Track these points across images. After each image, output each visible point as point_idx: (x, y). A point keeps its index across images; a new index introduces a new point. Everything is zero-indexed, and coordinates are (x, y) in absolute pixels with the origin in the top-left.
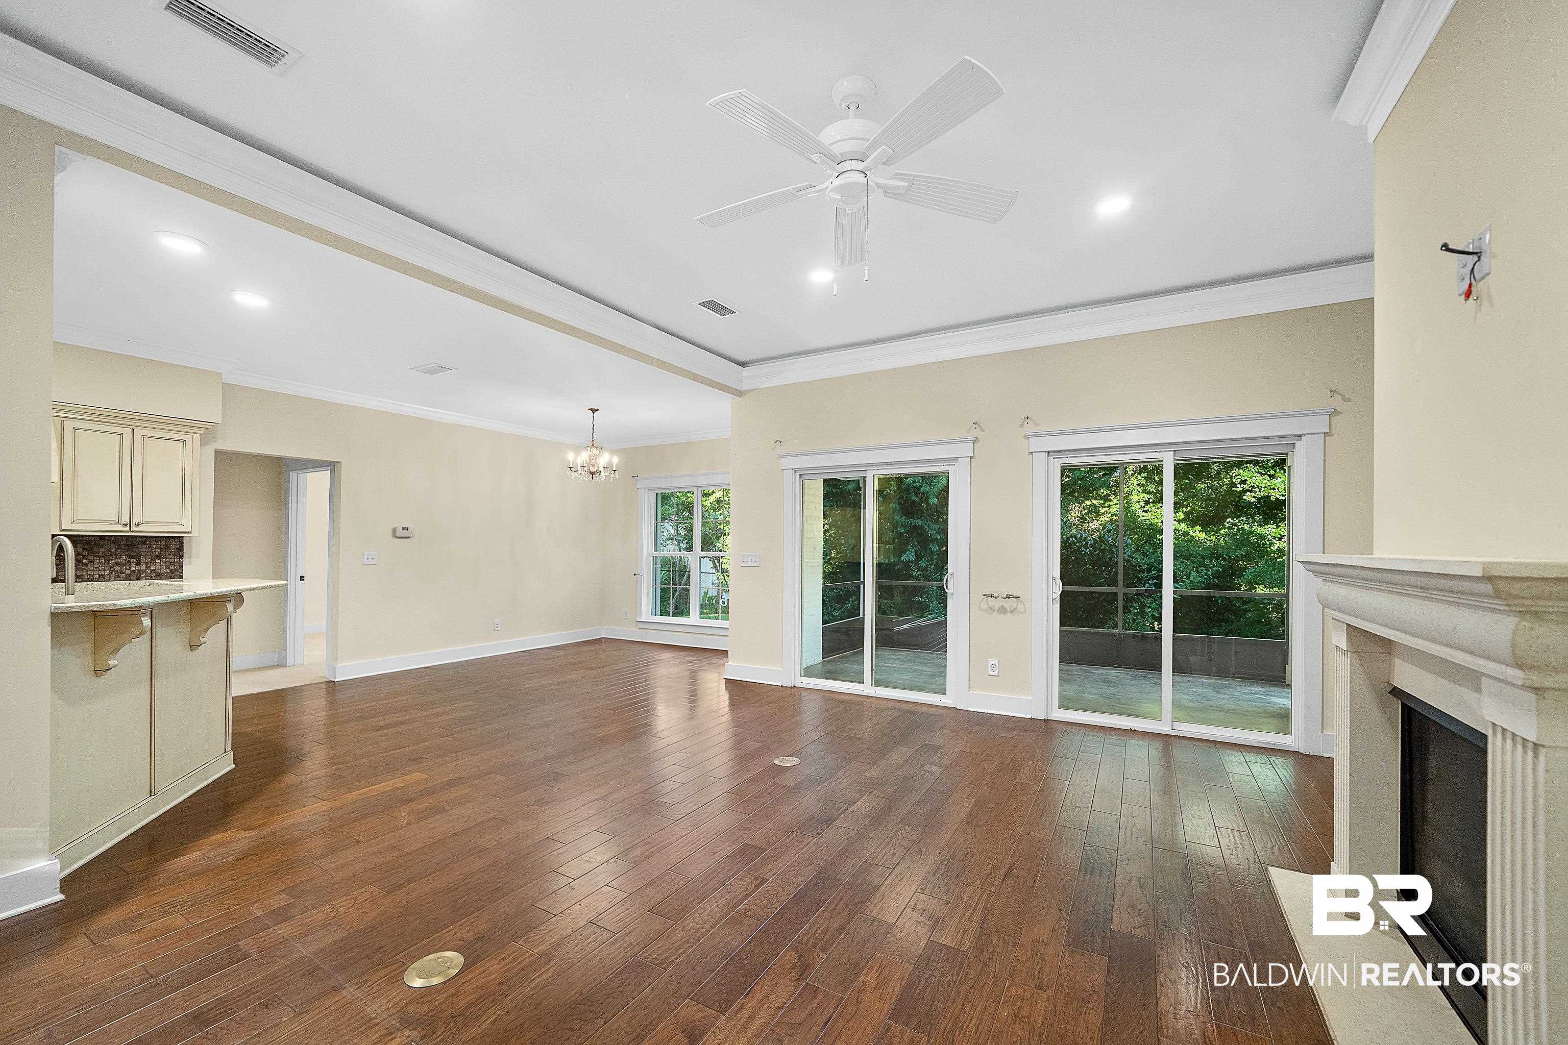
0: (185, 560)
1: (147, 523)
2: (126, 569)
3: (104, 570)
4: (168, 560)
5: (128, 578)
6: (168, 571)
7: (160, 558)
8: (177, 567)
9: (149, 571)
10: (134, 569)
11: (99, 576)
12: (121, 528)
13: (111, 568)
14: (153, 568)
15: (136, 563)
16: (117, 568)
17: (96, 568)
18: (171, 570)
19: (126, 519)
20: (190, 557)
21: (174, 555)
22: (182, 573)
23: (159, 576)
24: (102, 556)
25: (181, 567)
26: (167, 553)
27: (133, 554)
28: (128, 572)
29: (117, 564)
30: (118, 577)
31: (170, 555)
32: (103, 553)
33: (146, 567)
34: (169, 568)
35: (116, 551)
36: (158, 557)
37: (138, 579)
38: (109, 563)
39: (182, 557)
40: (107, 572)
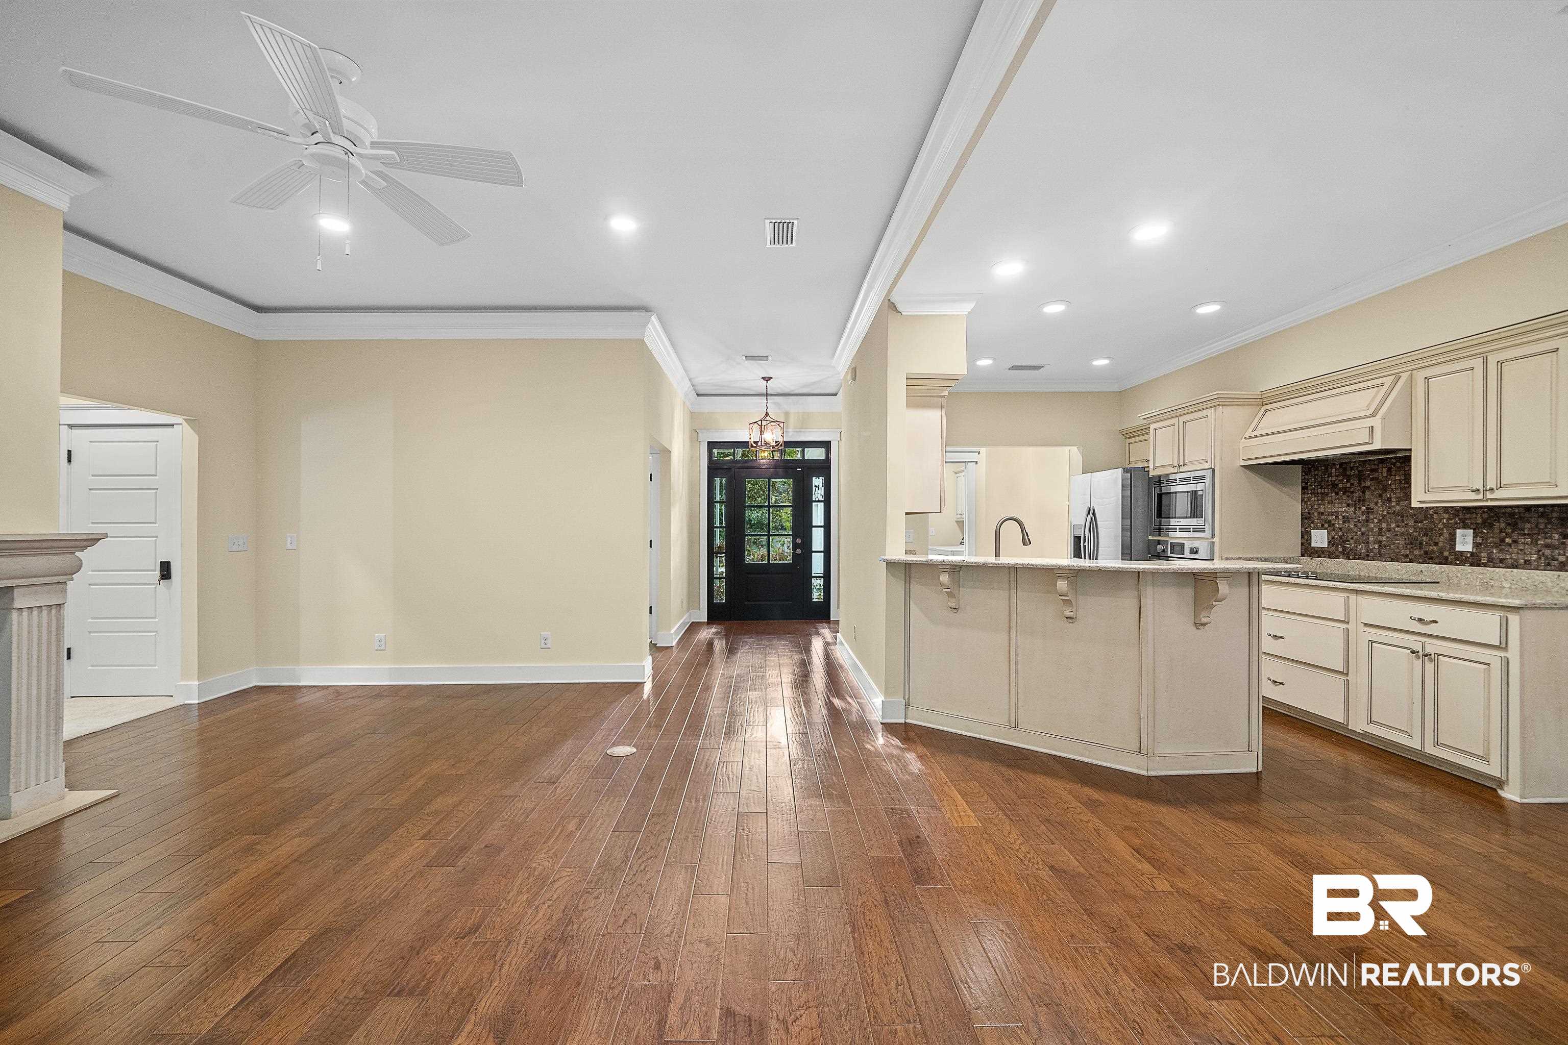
2: (1560, 554)
3: (1531, 554)
5: (1562, 568)
11: (1526, 561)
13: (1539, 551)
16: (1547, 552)
17: (1521, 550)
24: (1529, 535)
28: (1562, 559)
29: (1547, 546)
30: (1549, 564)
32: (1530, 529)
35: (1546, 526)
38: (1537, 544)
40: (1534, 557)
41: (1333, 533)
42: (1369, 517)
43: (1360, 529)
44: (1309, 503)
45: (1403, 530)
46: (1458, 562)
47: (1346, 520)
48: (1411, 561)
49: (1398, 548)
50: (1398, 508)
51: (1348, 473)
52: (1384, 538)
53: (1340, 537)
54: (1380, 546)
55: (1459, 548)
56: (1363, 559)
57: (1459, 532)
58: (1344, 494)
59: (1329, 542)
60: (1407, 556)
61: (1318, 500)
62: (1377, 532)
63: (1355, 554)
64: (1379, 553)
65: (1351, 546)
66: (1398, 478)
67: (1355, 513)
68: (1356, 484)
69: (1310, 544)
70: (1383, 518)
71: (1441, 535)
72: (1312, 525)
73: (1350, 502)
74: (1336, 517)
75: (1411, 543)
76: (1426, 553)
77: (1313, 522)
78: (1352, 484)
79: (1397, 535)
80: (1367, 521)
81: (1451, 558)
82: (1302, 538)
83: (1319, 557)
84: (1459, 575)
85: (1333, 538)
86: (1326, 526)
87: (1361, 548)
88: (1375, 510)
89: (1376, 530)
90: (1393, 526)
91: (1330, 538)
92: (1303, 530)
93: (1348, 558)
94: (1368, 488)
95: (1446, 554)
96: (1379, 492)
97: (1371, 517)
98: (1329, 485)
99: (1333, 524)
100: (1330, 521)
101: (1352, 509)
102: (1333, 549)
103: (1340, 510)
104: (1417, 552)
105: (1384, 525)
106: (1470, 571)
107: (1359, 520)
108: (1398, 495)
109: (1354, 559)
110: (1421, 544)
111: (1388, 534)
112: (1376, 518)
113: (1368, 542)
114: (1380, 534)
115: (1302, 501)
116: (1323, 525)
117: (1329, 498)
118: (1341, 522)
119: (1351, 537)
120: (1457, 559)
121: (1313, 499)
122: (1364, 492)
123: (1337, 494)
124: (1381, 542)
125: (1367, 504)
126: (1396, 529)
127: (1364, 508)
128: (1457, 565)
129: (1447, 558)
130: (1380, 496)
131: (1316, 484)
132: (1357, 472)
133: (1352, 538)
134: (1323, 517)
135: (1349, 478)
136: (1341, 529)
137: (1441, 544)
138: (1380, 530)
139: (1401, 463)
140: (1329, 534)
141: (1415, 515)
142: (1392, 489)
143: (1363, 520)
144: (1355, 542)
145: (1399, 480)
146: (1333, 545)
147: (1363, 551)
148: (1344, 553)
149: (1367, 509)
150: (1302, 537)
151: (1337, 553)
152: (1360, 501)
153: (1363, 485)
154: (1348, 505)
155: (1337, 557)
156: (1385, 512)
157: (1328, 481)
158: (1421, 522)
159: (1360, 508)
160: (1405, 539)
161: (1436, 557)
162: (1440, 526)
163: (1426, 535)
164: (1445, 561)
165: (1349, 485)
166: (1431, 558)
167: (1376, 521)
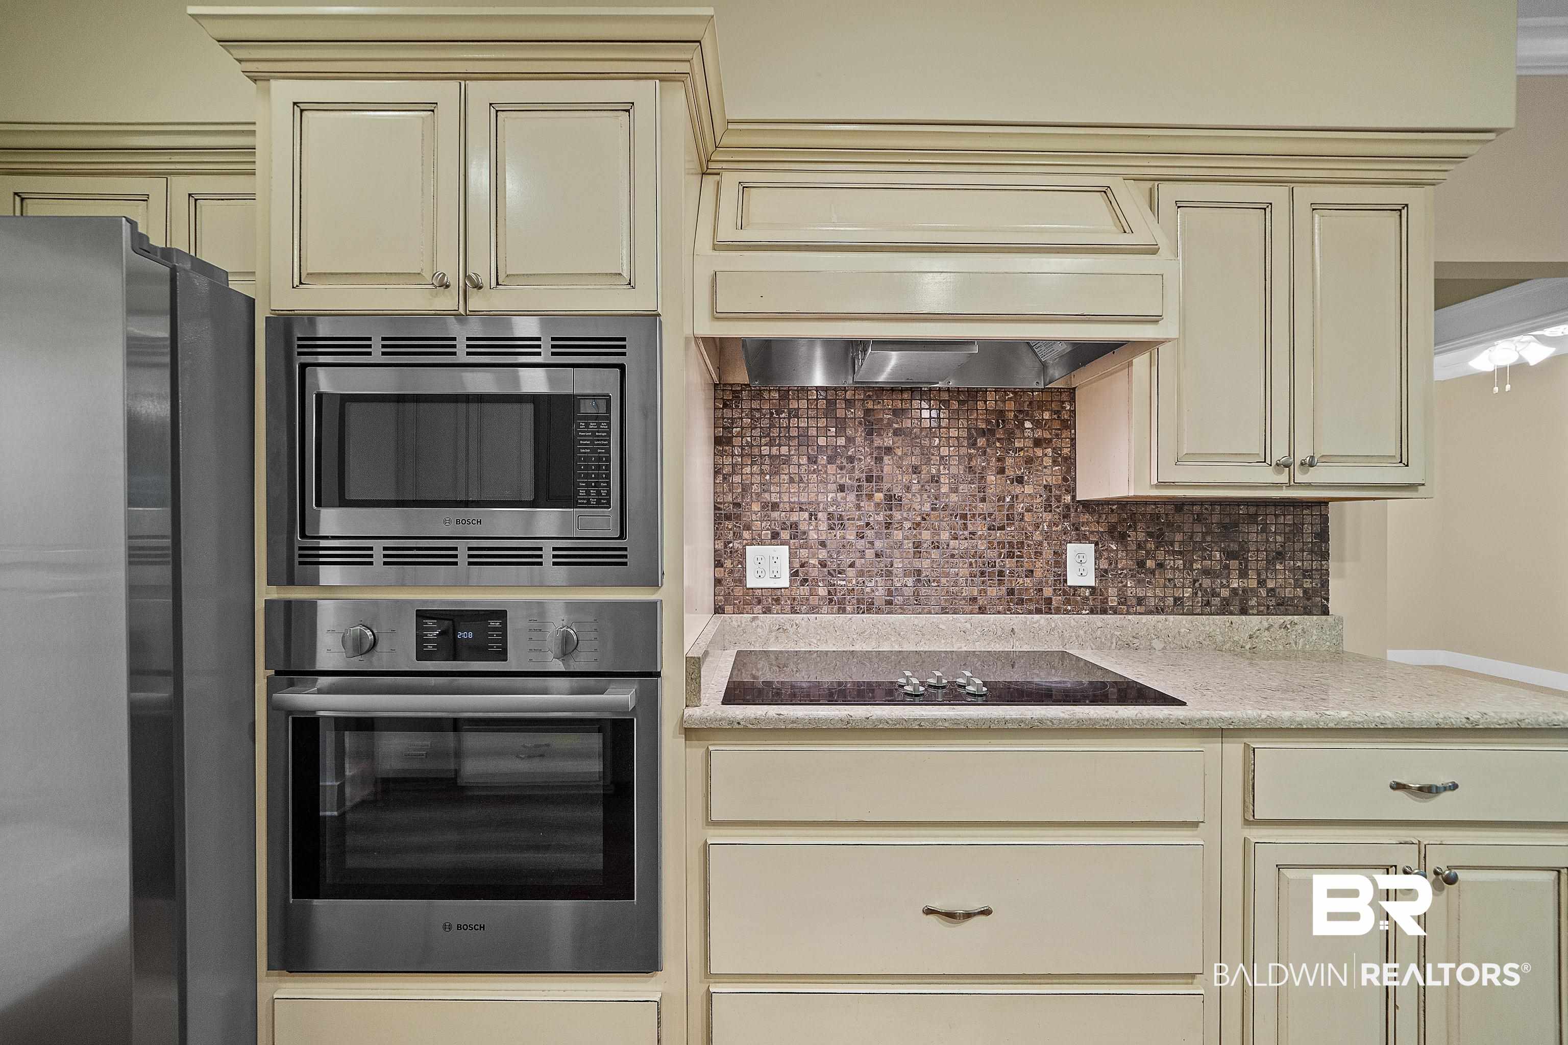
0: (1333, 565)
1: (1328, 459)
2: (1222, 586)
3: (1183, 587)
4: (1299, 564)
5: (1224, 610)
6: (1300, 592)
7: (1284, 558)
8: (1316, 583)
9: (1263, 593)
10: (1236, 585)
11: (1176, 599)
12: (1267, 475)
13: (1195, 581)
14: (1270, 584)
15: (1240, 570)
16: (1206, 582)
17: (1169, 580)
18: (1305, 592)
19: (1280, 453)
20: (1341, 559)
21: (1311, 552)
22: (1327, 600)
23: (1283, 606)
24: (1180, 553)
25: (1325, 584)
26: (1298, 546)
27: (1234, 547)
28: (1225, 593)
29: (1206, 572)
30: (1208, 603)
31: (1303, 551)
32: (1182, 542)
33: (1259, 583)
34: (1301, 586)
35: (1203, 537)
36: (1280, 556)
37: (1244, 611)
38: (1192, 570)
39: (1325, 556)
40: (1188, 593)
41: (804, 553)
42: (891, 516)
43: (872, 543)
44: (737, 479)
45: (965, 544)
46: (1069, 608)
47: (837, 521)
48: (982, 610)
49: (956, 584)
50: (954, 498)
51: (840, 413)
52: (926, 563)
53: (823, 564)
54: (919, 581)
55: (1073, 580)
56: (879, 611)
57: (1073, 549)
58: (831, 460)
59: (794, 574)
60: (974, 600)
61: (762, 473)
62: (912, 551)
63: (859, 601)
64: (916, 594)
65: (850, 581)
66: (953, 433)
67: (858, 507)
68: (859, 440)
69: (741, 580)
70: (923, 519)
71: (1038, 554)
72: (746, 534)
73: (846, 480)
74: (811, 515)
75: (982, 574)
76: (1011, 592)
77: (748, 528)
78: (850, 440)
79: (953, 556)
80: (888, 525)
81: (1056, 601)
82: (716, 567)
83: (767, 611)
84: (1082, 633)
85: (802, 566)
86: (785, 535)
87: (877, 589)
88: (905, 501)
89: (908, 545)
90: (945, 536)
91: (797, 565)
92: (720, 545)
93: (842, 610)
94: (889, 450)
95: (1048, 592)
96: (915, 461)
97: (897, 515)
98: (790, 438)
99: (804, 533)
100: (795, 525)
101: (851, 497)
102: (805, 590)
103: (821, 498)
104: (993, 592)
105: (926, 535)
106: (1100, 624)
107: (868, 524)
108: (954, 470)
109: (859, 611)
110: (1001, 573)
111: (935, 554)
112: (906, 519)
113: (889, 574)
114: (918, 554)
115: (716, 473)
116: (775, 536)
117: (794, 469)
118: (823, 526)
119: (849, 562)
120: (1067, 601)
121: (747, 470)
122: (879, 460)
123: (812, 460)
124: (919, 572)
125: (886, 486)
126: (953, 543)
127: (879, 496)
128: (1067, 612)
129: (1049, 601)
130: (916, 470)
131: (756, 432)
132: (860, 414)
133: (852, 565)
134: (775, 515)
135: (841, 425)
136: (823, 544)
137: (1038, 573)
138: (917, 545)
139: (961, 403)
140: (792, 555)
141: (990, 515)
142: (942, 458)
143: (879, 523)
144: (861, 574)
145: (958, 438)
146: (806, 580)
147: (881, 592)
148: (831, 601)
149: (889, 497)
150: (718, 564)
151: (814, 601)
152: (869, 479)
153: (878, 442)
154: (842, 488)
155: (813, 610)
156: (927, 508)
157: (788, 427)
158: (1002, 528)
159: (870, 497)
160: (971, 564)
161: (1030, 600)
162: (1037, 536)
163: (1010, 555)
164: (1046, 607)
165: (841, 441)
166: (1021, 602)
167: (907, 525)
